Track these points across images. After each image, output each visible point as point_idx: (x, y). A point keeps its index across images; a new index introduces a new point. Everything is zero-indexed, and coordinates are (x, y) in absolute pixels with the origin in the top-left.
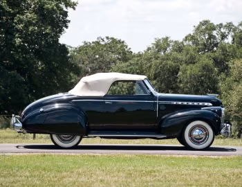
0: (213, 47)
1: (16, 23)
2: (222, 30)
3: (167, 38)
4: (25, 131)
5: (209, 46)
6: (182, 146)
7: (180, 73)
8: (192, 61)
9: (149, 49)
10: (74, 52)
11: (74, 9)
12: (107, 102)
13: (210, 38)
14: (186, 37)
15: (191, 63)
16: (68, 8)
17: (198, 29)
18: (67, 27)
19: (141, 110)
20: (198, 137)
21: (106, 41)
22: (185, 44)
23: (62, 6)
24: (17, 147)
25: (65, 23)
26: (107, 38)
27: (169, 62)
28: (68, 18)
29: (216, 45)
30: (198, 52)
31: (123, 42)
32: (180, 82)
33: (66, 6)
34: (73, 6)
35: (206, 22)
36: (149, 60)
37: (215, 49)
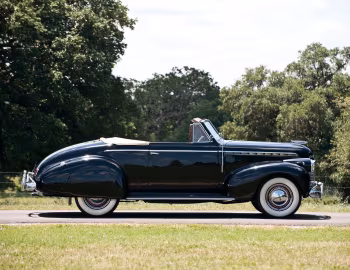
0: (326, 80)
1: (54, 50)
2: (338, 56)
3: (263, 67)
4: (41, 194)
5: (321, 78)
6: (258, 212)
7: (280, 116)
8: (296, 99)
9: (238, 83)
10: (141, 87)
11: (132, 28)
12: (153, 152)
13: (321, 68)
14: (289, 67)
15: (294, 102)
16: (125, 27)
17: (305, 54)
18: (122, 53)
19: (201, 164)
20: (278, 200)
21: (184, 72)
22: (286, 75)
23: (117, 24)
24: (30, 215)
25: (121, 48)
26: (186, 68)
27: (265, 101)
28: (124, 41)
29: (329, 77)
30: (306, 86)
31: (207, 74)
32: (280, 128)
33: (122, 25)
34: (131, 24)
35: (316, 46)
36: (237, 97)
37: (329, 82)
